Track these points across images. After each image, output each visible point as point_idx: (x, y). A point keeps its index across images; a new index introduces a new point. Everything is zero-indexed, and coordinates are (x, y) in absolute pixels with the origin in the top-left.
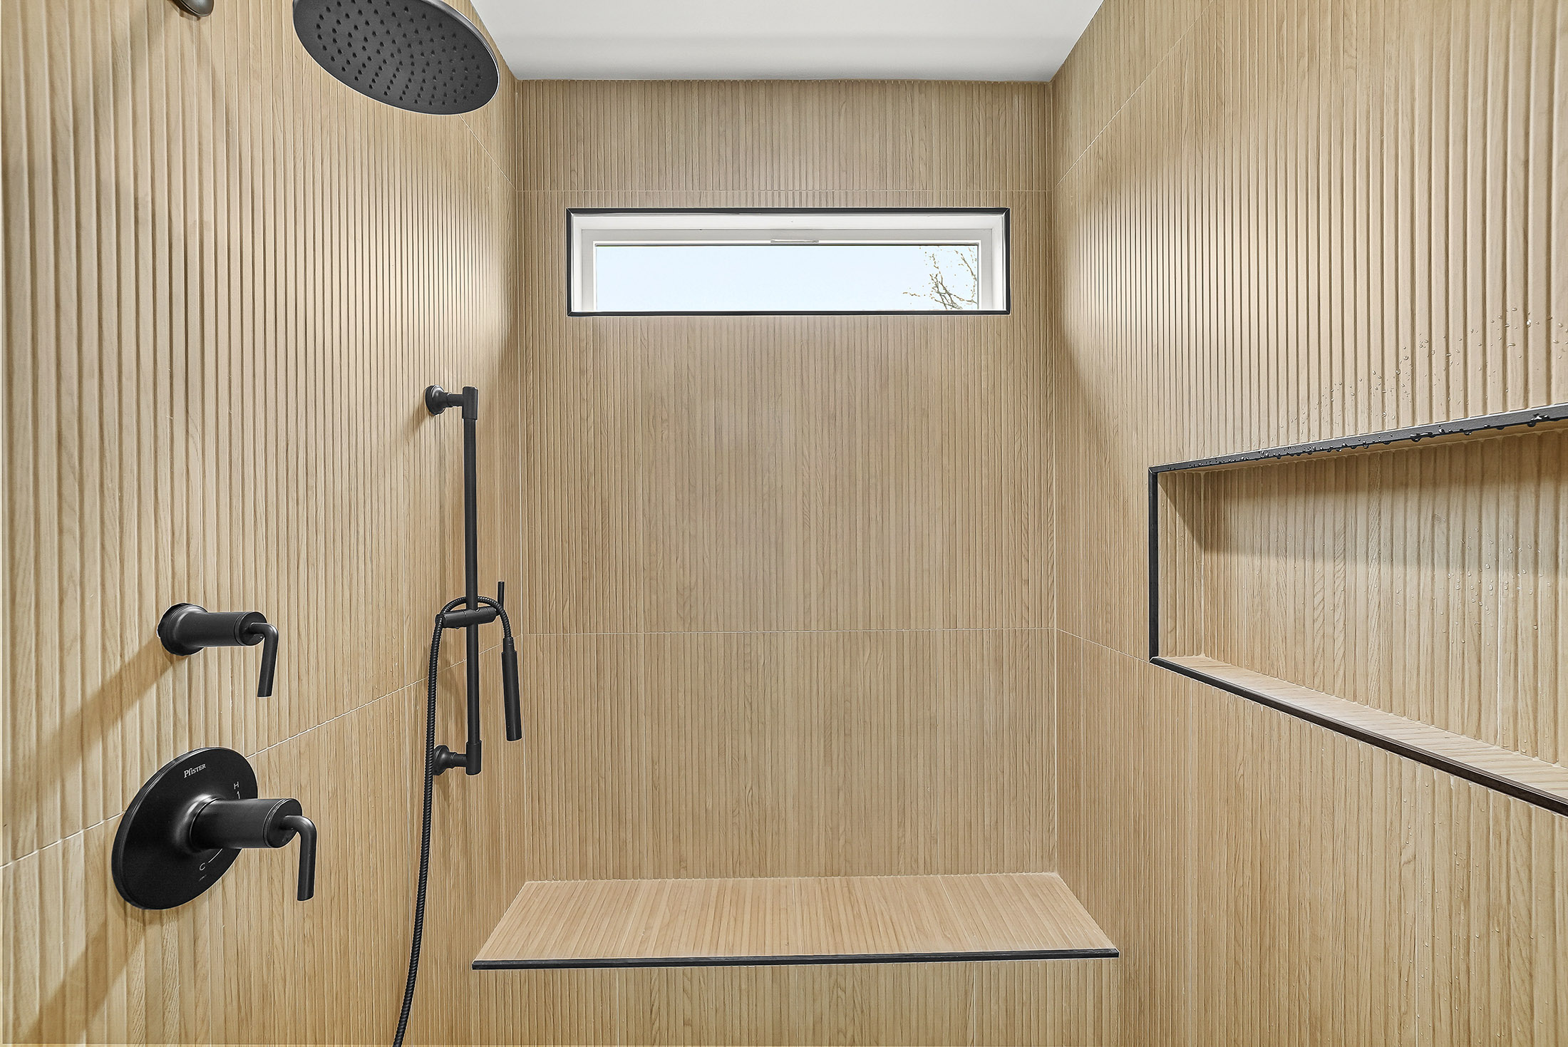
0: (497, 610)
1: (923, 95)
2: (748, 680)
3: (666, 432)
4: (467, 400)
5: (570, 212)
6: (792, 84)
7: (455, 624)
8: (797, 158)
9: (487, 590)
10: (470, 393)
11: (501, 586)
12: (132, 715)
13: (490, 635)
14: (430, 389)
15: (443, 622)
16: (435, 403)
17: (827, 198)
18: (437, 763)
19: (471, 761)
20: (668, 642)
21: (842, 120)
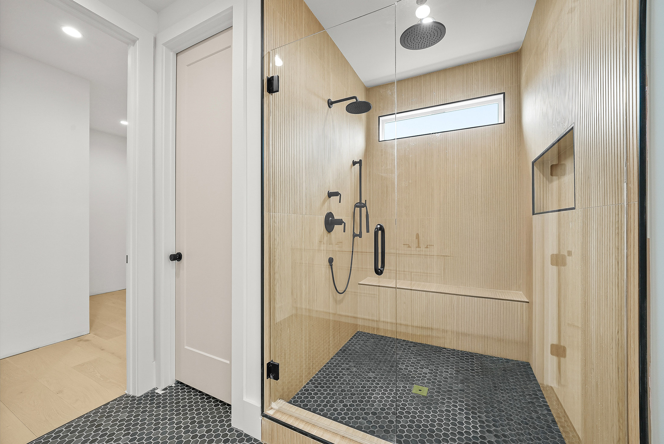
0: (365, 205)
1: (476, 66)
2: (423, 230)
3: (402, 168)
4: (360, 162)
5: (379, 117)
6: (436, 73)
7: (357, 207)
8: (438, 92)
9: (363, 202)
10: (361, 160)
11: (366, 200)
12: (326, 204)
13: (364, 210)
14: (354, 160)
15: (356, 206)
16: (354, 163)
17: (446, 100)
18: (355, 235)
19: (360, 236)
20: (402, 220)
21: (451, 79)
